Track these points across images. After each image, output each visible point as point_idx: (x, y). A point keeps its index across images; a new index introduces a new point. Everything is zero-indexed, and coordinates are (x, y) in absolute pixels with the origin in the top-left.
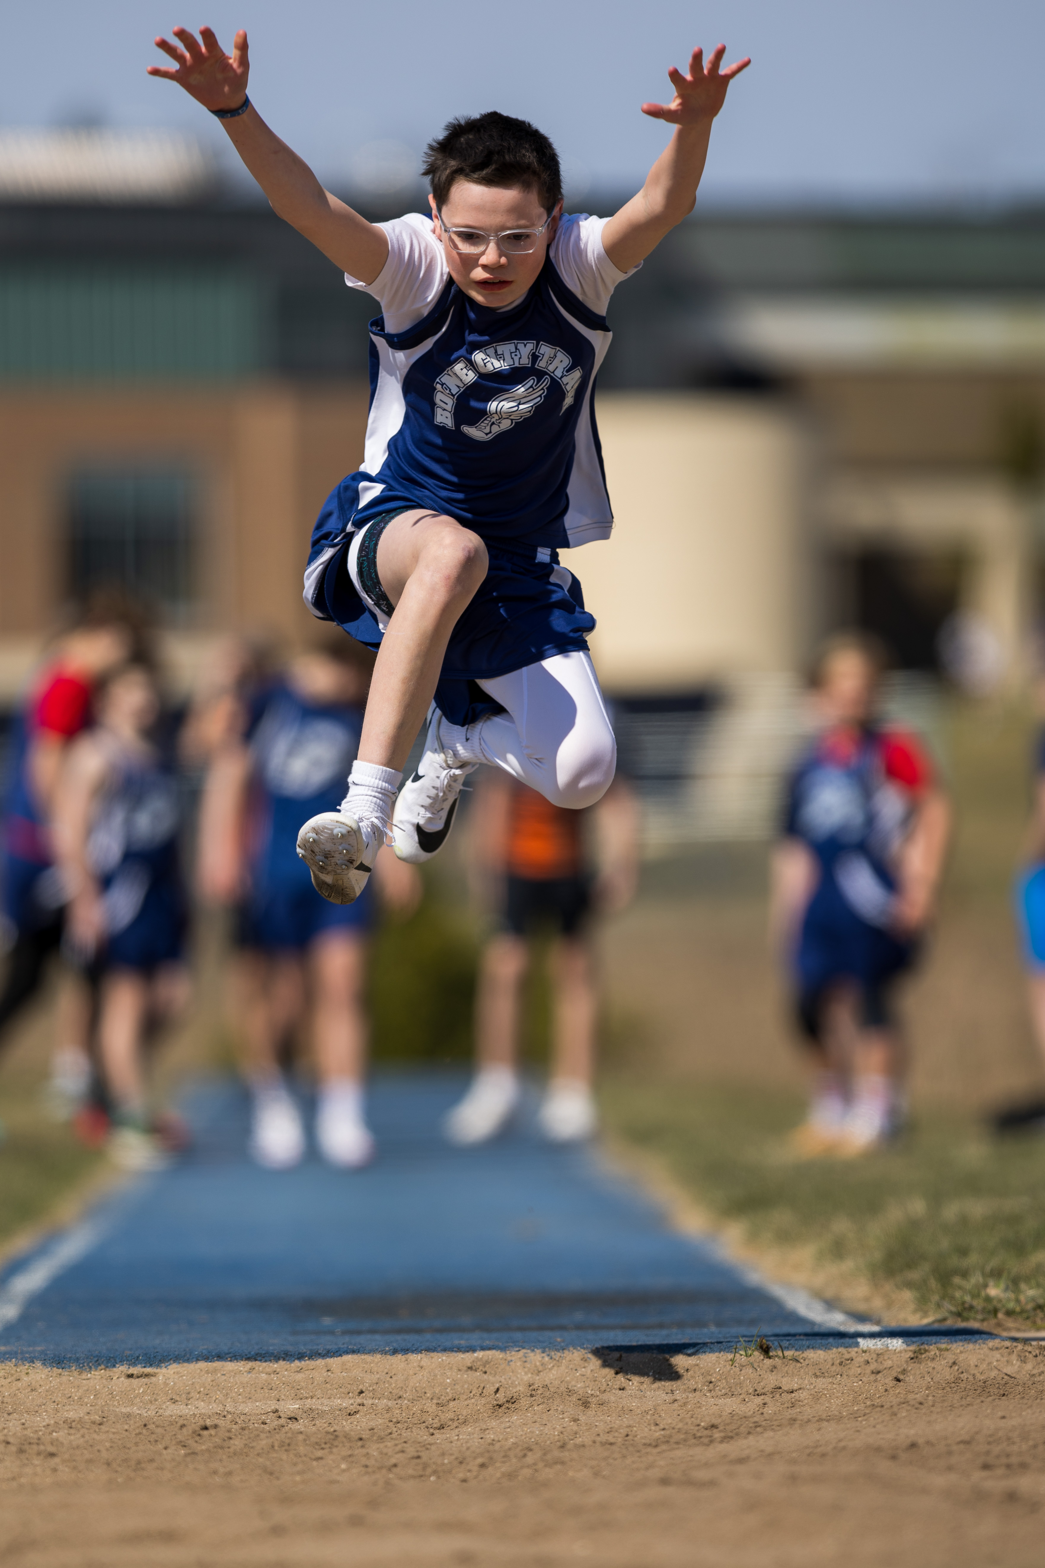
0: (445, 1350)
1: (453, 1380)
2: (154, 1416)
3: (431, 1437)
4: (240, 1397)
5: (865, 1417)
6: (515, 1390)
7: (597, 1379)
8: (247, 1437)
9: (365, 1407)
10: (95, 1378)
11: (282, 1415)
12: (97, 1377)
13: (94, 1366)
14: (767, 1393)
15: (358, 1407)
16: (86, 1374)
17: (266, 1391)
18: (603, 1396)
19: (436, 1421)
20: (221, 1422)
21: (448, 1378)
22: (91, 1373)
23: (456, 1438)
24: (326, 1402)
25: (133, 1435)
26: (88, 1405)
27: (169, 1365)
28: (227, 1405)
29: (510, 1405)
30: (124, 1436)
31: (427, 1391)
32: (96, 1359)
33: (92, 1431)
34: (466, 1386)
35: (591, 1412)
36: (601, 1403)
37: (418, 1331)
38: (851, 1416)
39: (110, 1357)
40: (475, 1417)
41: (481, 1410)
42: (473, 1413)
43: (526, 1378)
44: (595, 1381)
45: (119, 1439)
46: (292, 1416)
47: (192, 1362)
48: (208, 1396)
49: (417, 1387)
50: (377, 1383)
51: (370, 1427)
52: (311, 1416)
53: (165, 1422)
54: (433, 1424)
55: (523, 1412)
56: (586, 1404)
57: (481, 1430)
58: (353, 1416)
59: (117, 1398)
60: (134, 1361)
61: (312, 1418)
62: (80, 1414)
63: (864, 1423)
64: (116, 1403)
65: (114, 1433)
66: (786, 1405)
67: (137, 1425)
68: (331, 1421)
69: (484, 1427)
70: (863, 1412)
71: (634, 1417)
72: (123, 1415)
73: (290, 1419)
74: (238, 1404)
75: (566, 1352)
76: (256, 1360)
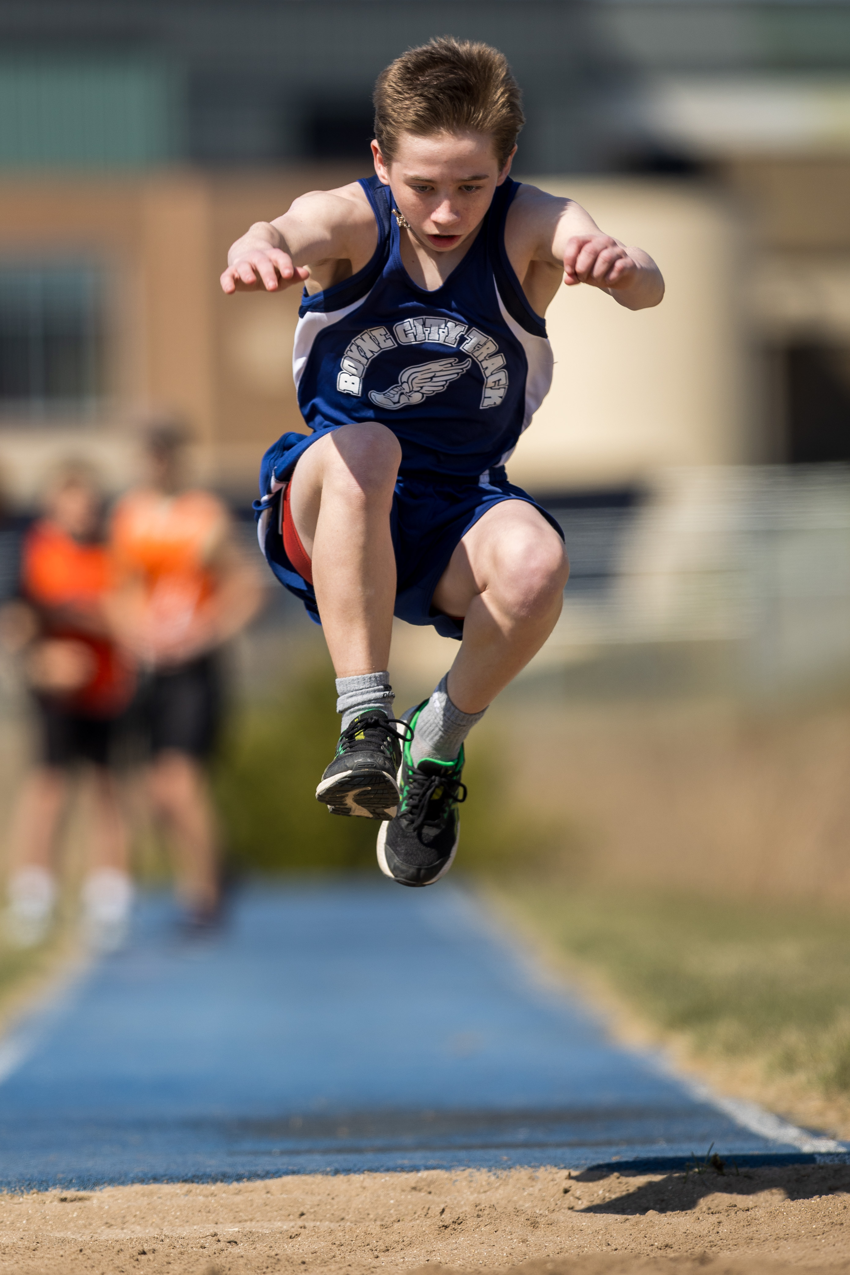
0: (388, 1170)
1: (397, 1201)
2: (90, 1241)
3: (376, 1260)
4: (177, 1220)
5: (825, 1235)
6: (461, 1211)
7: (546, 1198)
8: (186, 1262)
9: (306, 1230)
10: (28, 1203)
11: (221, 1239)
12: (29, 1201)
13: (27, 1190)
14: (722, 1211)
15: (300, 1229)
16: (18, 1198)
17: (204, 1214)
18: (552, 1216)
19: (380, 1243)
20: (157, 1246)
21: (392, 1199)
22: (23, 1197)
23: (402, 1260)
24: (266, 1225)
25: (69, 1261)
26: (21, 1230)
27: (104, 1188)
28: (164, 1229)
29: (456, 1226)
30: (60, 1262)
31: (370, 1212)
32: (28, 1183)
33: (26, 1257)
34: (410, 1207)
35: (539, 1233)
36: (550, 1223)
37: (358, 1150)
38: (810, 1234)
39: (42, 1181)
40: (420, 1239)
41: (427, 1232)
42: (418, 1234)
43: (472, 1198)
44: (543, 1200)
45: (55, 1265)
46: (231, 1240)
47: (128, 1184)
48: (144, 1220)
49: (359, 1209)
50: (318, 1205)
51: (312, 1251)
52: (251, 1240)
53: (101, 1247)
54: (377, 1246)
55: (469, 1233)
56: (535, 1225)
57: (427, 1251)
58: (294, 1239)
59: (50, 1222)
60: (67, 1184)
61: (252, 1241)
62: (13, 1239)
63: (823, 1241)
64: (49, 1228)
65: (49, 1259)
66: (742, 1224)
67: (73, 1250)
68: (272, 1245)
69: (431, 1249)
70: (822, 1230)
71: (585, 1237)
72: (57, 1240)
73: (229, 1242)
74: (176, 1227)
75: (513, 1170)
76: (193, 1182)
